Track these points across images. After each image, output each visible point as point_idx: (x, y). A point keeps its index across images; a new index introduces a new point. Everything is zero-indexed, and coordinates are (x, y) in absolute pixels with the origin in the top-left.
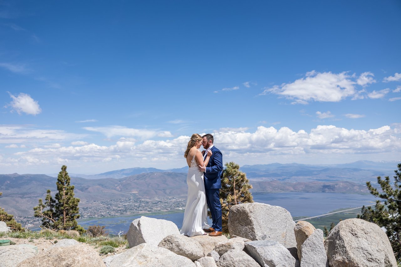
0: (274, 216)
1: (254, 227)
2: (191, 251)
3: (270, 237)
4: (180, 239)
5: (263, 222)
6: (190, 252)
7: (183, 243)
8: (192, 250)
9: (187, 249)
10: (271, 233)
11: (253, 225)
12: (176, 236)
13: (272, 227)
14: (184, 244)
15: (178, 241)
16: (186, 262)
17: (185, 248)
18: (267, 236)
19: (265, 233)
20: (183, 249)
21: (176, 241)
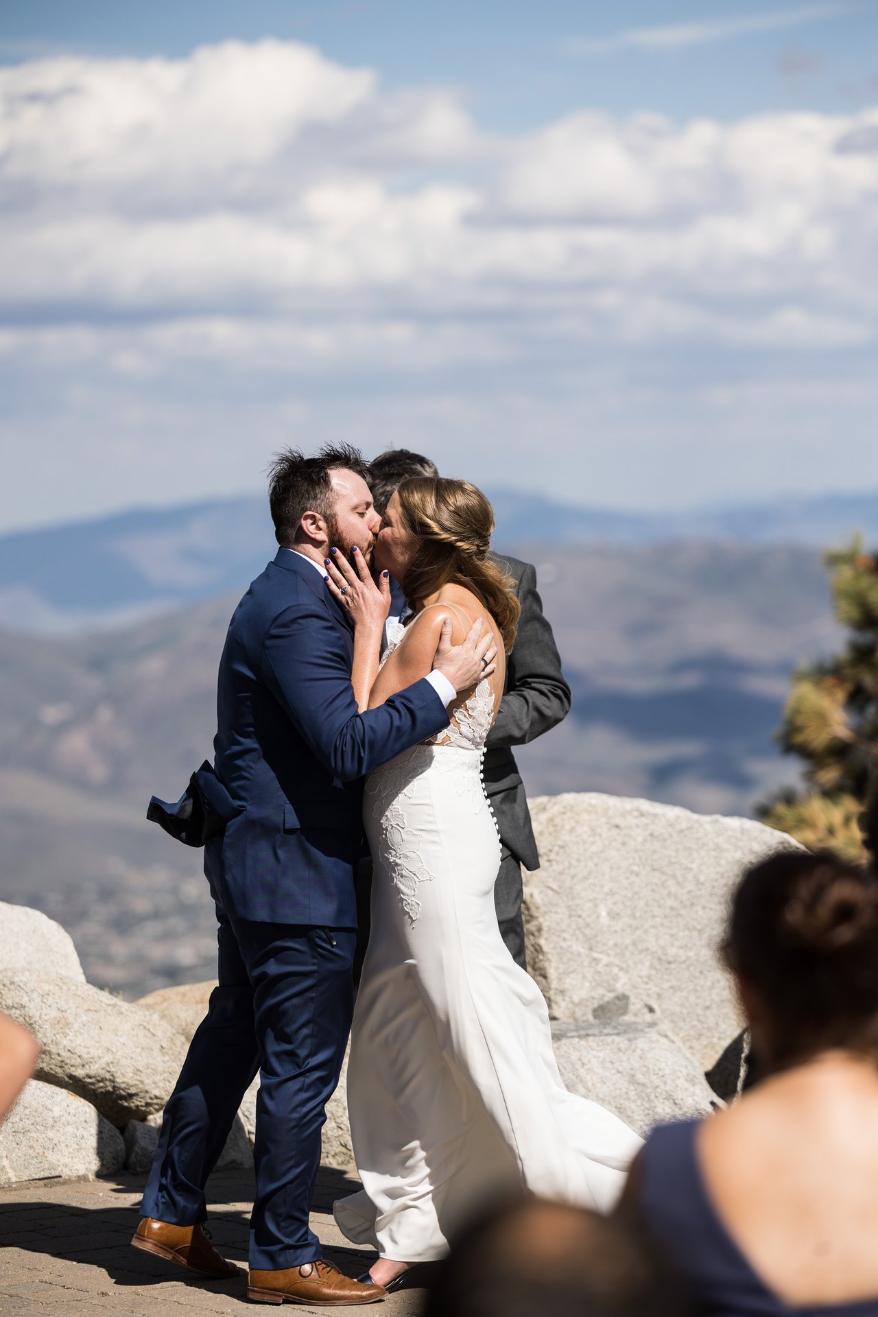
0: (699, 883)
1: (542, 942)
2: (103, 1062)
3: (651, 1010)
4: (35, 995)
5: (613, 916)
6: (95, 1069)
7: (54, 1013)
8: (108, 1058)
9: (83, 1052)
10: (666, 985)
11: (540, 930)
12: (16, 979)
13: (672, 951)
14: (63, 1024)
15: (25, 1000)
16: (57, 1111)
17: (65, 1042)
18: (636, 1005)
19: (622, 986)
20: (53, 1049)
21: (10, 1002)
